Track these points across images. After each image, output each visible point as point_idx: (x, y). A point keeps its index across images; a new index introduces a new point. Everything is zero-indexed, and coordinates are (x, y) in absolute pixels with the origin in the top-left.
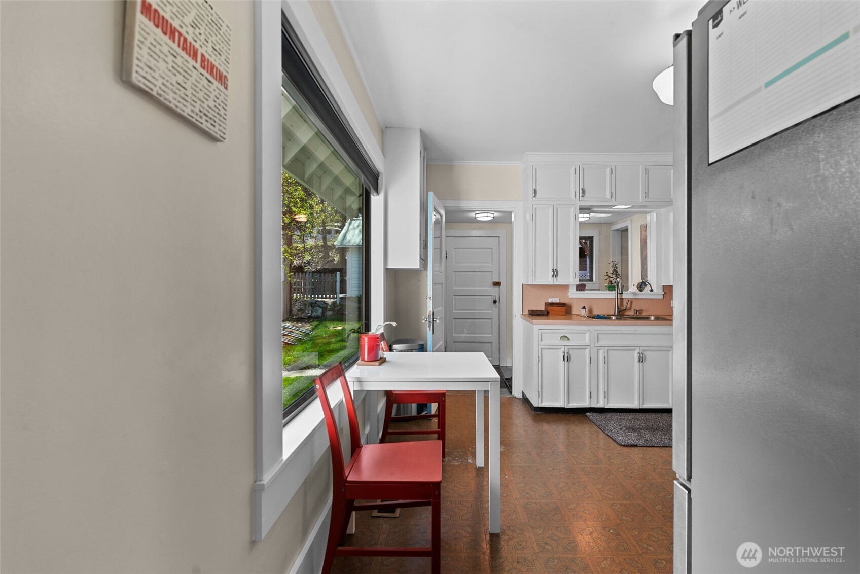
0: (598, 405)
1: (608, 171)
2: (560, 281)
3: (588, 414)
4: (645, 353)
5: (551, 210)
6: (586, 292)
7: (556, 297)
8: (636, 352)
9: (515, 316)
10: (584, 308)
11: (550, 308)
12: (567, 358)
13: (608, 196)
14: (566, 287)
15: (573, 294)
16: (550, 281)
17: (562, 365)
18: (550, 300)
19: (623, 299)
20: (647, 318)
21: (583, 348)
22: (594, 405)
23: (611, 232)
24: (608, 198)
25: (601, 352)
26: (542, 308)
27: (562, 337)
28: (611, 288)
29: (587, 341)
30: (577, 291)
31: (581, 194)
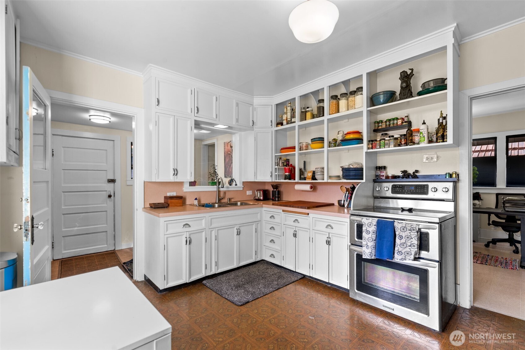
0: (211, 272)
1: (214, 98)
2: (179, 179)
3: (204, 282)
4: (240, 228)
5: (171, 120)
6: (196, 187)
7: (173, 192)
8: (235, 228)
9: (137, 210)
10: (196, 199)
11: (169, 201)
12: (189, 242)
13: (214, 116)
14: (181, 183)
15: (187, 188)
16: (172, 179)
17: (185, 248)
18: (169, 194)
19: (220, 191)
20: (235, 204)
21: (200, 231)
22: (209, 273)
23: (202, 146)
24: (215, 118)
25: (213, 233)
26: (162, 201)
27: (184, 225)
28: (213, 184)
29: (204, 226)
30: (190, 186)
31: (196, 111)
